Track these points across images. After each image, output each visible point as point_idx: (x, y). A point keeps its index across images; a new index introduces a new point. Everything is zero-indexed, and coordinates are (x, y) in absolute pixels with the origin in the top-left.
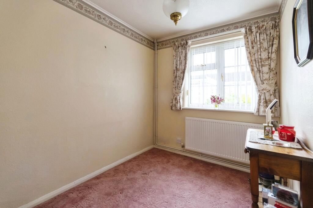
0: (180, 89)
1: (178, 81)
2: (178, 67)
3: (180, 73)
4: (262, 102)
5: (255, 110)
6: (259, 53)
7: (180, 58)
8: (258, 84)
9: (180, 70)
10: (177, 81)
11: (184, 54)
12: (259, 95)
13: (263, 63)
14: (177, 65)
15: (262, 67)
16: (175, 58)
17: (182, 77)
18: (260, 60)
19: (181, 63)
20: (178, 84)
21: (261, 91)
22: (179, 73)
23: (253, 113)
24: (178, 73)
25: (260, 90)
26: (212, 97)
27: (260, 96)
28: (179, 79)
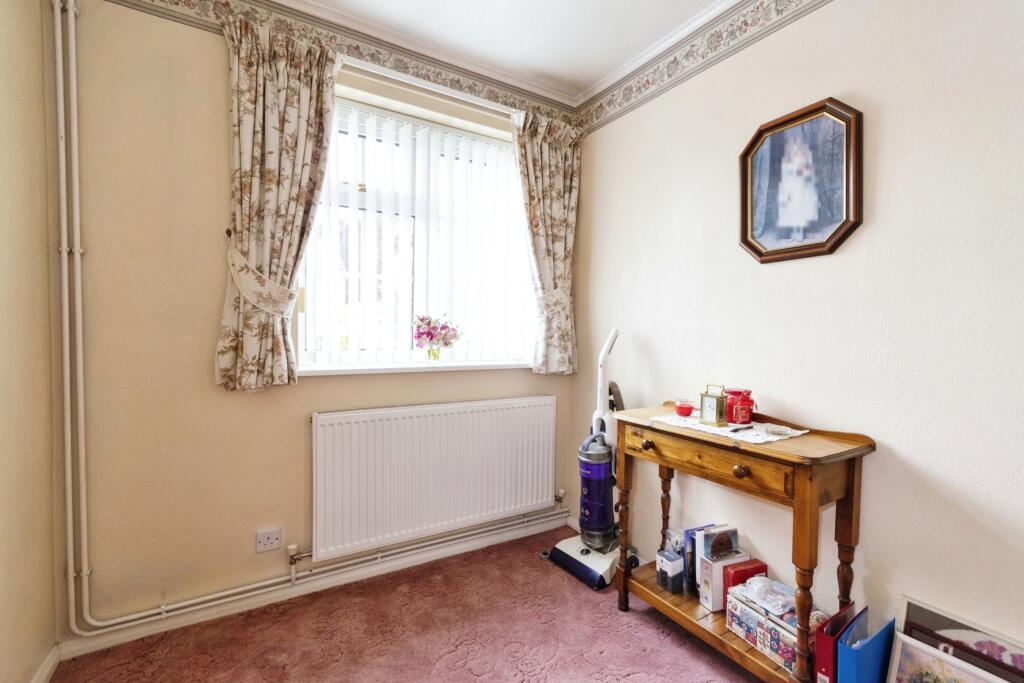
0: (288, 278)
1: (273, 236)
2: (272, 163)
3: (284, 196)
4: (556, 335)
5: (535, 359)
6: (548, 202)
7: (283, 121)
8: (546, 286)
9: (286, 183)
10: (267, 234)
11: (306, 108)
12: (548, 317)
13: (555, 230)
14: (263, 146)
15: (553, 242)
16: (251, 106)
17: (299, 221)
18: (549, 222)
19: (289, 147)
20: (275, 252)
21: (552, 307)
22: (279, 197)
23: (531, 369)
24: (271, 196)
25: (549, 303)
26: (422, 320)
27: (549, 321)
28: (285, 229)
